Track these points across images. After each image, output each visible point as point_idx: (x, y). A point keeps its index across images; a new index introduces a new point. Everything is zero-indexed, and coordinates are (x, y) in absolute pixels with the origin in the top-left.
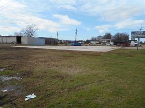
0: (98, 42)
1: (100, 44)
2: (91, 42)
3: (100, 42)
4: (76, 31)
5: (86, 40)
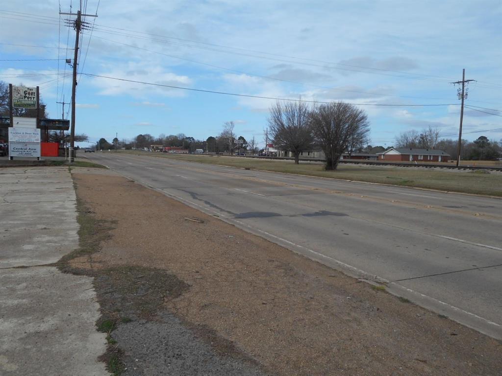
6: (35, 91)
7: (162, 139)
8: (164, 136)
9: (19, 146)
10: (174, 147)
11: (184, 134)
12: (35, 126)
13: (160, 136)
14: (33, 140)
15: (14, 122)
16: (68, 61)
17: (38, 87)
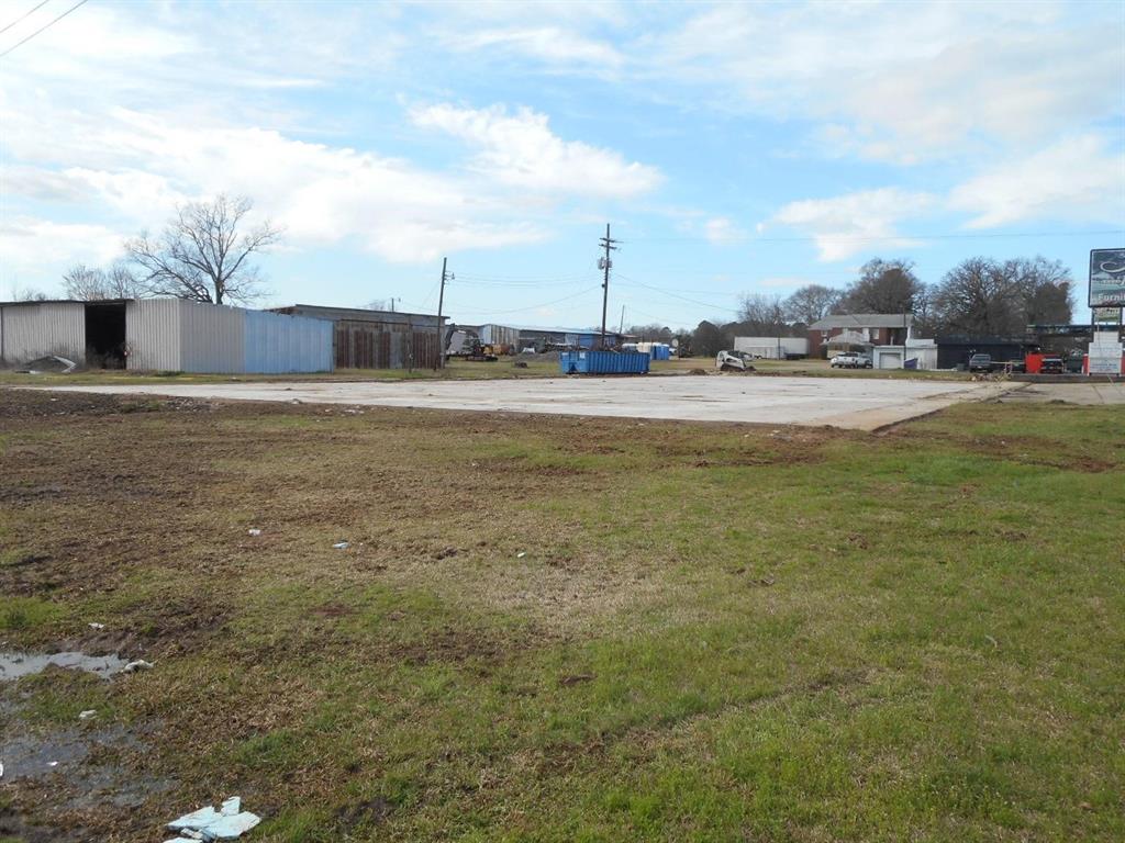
0: (798, 345)
1: (822, 354)
2: (742, 343)
3: (814, 338)
4: (608, 243)
14: (1114, 354)
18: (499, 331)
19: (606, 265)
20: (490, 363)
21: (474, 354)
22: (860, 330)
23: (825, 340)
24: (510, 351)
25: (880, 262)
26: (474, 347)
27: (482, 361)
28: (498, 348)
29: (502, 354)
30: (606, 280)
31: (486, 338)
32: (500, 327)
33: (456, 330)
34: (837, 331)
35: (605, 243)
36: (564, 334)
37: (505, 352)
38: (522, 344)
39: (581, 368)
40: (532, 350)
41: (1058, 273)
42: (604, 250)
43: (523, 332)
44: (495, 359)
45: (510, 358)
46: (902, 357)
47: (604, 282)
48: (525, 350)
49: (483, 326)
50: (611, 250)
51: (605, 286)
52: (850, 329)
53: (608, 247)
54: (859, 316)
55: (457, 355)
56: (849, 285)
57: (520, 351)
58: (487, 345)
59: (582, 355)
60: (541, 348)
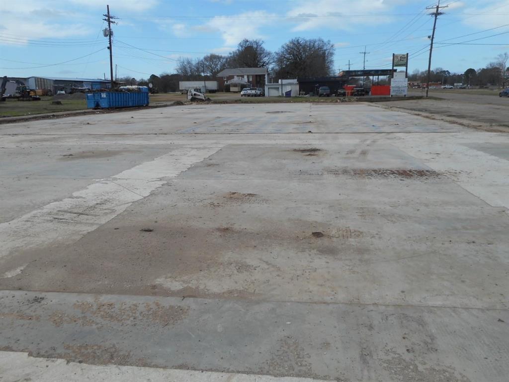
0: (212, 85)
1: (227, 89)
2: (183, 85)
3: (220, 81)
4: (109, 18)
5: (146, 78)
6: (406, 56)
7: (417, 74)
8: (418, 71)
9: (397, 89)
10: (433, 82)
11: (441, 68)
12: (405, 77)
13: (414, 72)
14: (404, 85)
15: (394, 75)
16: (429, 37)
17: (407, 54)
18: (39, 81)
19: (109, 33)
20: (35, 102)
21: (23, 96)
22: (243, 76)
23: (226, 82)
24: (49, 93)
25: (248, 41)
26: (23, 91)
27: (29, 100)
28: (39, 91)
29: (42, 95)
30: (110, 43)
31: (32, 85)
32: (41, 79)
33: (9, 81)
34: (231, 77)
35: (107, 18)
36: (82, 82)
37: (46, 93)
38: (56, 89)
39: (104, 104)
40: (63, 92)
41: (329, 47)
42: (106, 23)
43: (56, 81)
44: (38, 99)
45: (50, 98)
46: (280, 89)
47: (109, 45)
48: (59, 92)
49: (29, 78)
50: (111, 24)
51: (110, 48)
52: (237, 76)
53: (109, 22)
54: (241, 69)
55: (10, 97)
56: (230, 53)
57: (56, 93)
58: (31, 90)
59: (104, 95)
60: (69, 91)
